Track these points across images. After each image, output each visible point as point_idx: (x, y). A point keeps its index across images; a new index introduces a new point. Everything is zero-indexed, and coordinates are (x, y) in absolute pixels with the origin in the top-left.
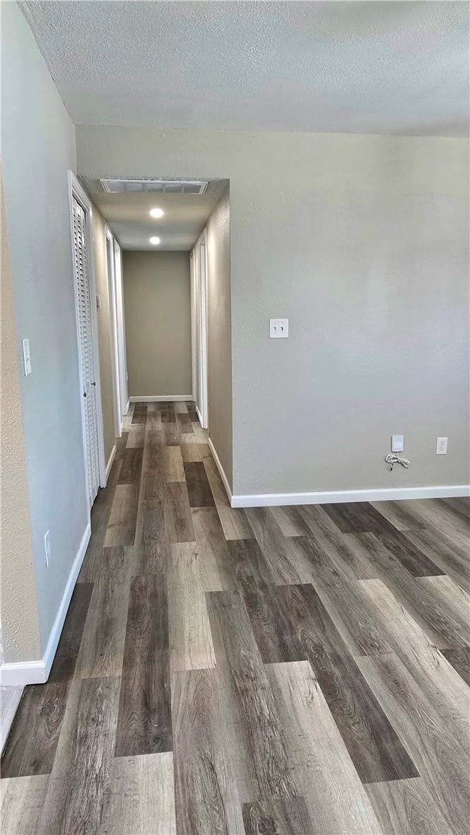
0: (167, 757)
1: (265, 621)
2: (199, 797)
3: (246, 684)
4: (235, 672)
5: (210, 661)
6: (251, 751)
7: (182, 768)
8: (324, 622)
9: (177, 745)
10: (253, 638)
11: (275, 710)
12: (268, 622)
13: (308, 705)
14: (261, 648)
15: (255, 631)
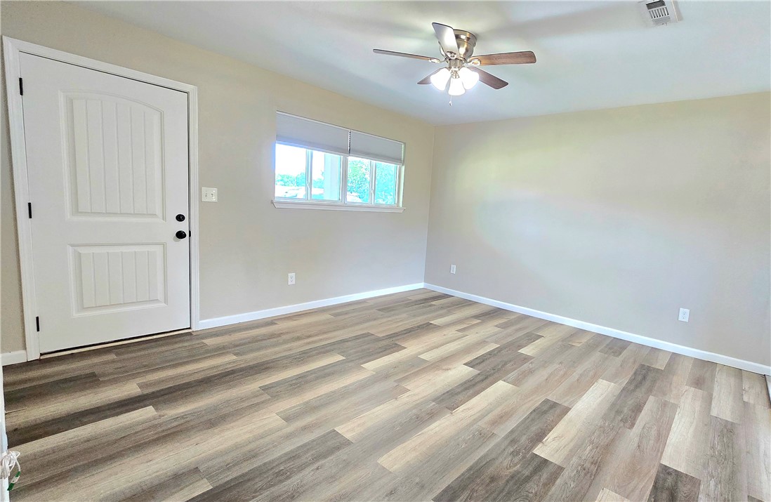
0: (665, 462)
1: (527, 496)
2: (651, 442)
3: (589, 466)
4: (590, 477)
5: (605, 495)
6: (613, 440)
7: (657, 455)
8: (484, 463)
9: (657, 464)
10: (553, 489)
11: (584, 445)
12: (525, 494)
13: (562, 437)
14: (556, 478)
15: (546, 493)
